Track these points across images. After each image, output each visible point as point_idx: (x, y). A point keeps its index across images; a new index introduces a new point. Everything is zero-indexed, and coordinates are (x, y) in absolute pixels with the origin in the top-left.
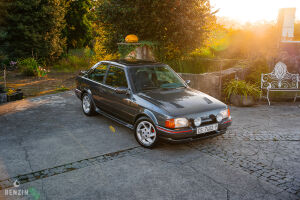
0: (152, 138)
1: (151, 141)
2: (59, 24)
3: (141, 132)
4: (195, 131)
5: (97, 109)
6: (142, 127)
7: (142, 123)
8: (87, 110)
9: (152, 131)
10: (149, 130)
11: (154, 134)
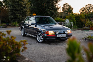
6: (39, 35)
11: (43, 39)
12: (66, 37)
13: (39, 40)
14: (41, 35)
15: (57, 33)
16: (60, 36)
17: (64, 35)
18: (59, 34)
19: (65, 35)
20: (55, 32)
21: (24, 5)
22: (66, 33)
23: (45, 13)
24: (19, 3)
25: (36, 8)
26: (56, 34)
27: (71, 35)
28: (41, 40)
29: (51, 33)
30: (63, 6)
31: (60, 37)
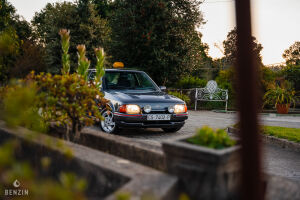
0: (112, 126)
4: (146, 117)
6: (106, 116)
11: (114, 123)
12: (171, 121)
13: (105, 128)
14: (111, 115)
15: (147, 110)
16: (155, 117)
17: (166, 115)
18: (151, 113)
19: (167, 117)
21: (93, 36)
22: (171, 110)
23: (151, 61)
24: (81, 29)
25: (123, 44)
26: (144, 112)
27: (186, 118)
28: (110, 128)
29: (133, 109)
30: (226, 39)
31: (154, 119)
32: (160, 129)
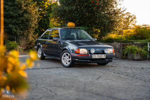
0: (69, 61)
1: (69, 63)
2: (33, 25)
3: (63, 59)
4: (91, 56)
5: (45, 55)
6: (65, 56)
7: (65, 54)
8: (40, 56)
9: (69, 58)
10: (68, 57)
11: (70, 59)
12: (106, 58)
16: (97, 56)
17: (103, 55)
20: (89, 51)
21: (24, 8)
22: (106, 52)
26: (90, 53)
29: (83, 51)
31: (96, 58)
32: (96, 64)
